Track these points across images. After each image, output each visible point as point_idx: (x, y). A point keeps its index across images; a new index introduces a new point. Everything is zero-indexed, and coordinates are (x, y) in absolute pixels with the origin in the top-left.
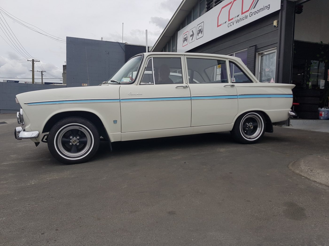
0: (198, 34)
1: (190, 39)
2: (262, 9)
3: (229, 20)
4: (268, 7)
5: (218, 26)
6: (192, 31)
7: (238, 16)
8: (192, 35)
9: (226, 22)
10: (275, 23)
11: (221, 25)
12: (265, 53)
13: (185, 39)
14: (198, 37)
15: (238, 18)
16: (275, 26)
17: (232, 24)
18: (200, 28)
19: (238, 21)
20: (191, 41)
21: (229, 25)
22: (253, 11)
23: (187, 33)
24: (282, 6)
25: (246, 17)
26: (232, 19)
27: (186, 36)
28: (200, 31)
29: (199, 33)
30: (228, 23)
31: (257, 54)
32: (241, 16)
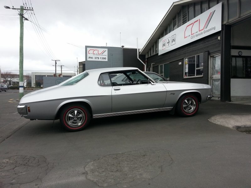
0: (172, 42)
1: (167, 45)
2: (211, 29)
3: (192, 34)
4: (214, 28)
5: (185, 38)
6: (169, 40)
7: (197, 32)
8: (169, 43)
9: (189, 36)
10: (219, 38)
11: (186, 37)
12: (215, 56)
13: (164, 45)
14: (172, 44)
15: (197, 34)
16: (219, 40)
17: (193, 37)
18: (173, 38)
19: (197, 36)
20: (168, 46)
22: (206, 30)
23: (165, 41)
24: (222, 28)
25: (202, 33)
26: (193, 34)
27: (164, 43)
28: (174, 40)
30: (191, 36)
31: (209, 56)
32: (199, 33)
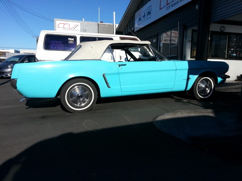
1: (142, 19)
3: (167, 4)
5: (160, 9)
6: (144, 13)
7: (173, 1)
8: (144, 16)
9: (165, 6)
10: (197, 7)
13: (140, 19)
14: (148, 18)
15: (173, 3)
16: (197, 9)
17: (169, 7)
18: (149, 11)
19: (173, 5)
20: (143, 21)
21: (167, 8)
23: (141, 14)
25: (178, 2)
26: (169, 4)
27: (140, 17)
28: (149, 13)
29: (148, 14)
30: (166, 7)
31: (185, 31)
32: (175, 2)
